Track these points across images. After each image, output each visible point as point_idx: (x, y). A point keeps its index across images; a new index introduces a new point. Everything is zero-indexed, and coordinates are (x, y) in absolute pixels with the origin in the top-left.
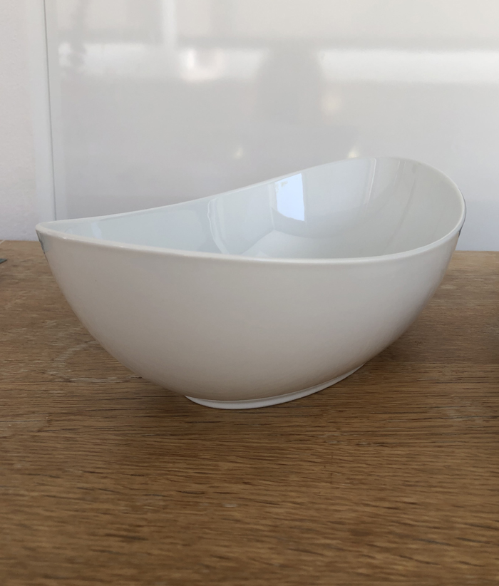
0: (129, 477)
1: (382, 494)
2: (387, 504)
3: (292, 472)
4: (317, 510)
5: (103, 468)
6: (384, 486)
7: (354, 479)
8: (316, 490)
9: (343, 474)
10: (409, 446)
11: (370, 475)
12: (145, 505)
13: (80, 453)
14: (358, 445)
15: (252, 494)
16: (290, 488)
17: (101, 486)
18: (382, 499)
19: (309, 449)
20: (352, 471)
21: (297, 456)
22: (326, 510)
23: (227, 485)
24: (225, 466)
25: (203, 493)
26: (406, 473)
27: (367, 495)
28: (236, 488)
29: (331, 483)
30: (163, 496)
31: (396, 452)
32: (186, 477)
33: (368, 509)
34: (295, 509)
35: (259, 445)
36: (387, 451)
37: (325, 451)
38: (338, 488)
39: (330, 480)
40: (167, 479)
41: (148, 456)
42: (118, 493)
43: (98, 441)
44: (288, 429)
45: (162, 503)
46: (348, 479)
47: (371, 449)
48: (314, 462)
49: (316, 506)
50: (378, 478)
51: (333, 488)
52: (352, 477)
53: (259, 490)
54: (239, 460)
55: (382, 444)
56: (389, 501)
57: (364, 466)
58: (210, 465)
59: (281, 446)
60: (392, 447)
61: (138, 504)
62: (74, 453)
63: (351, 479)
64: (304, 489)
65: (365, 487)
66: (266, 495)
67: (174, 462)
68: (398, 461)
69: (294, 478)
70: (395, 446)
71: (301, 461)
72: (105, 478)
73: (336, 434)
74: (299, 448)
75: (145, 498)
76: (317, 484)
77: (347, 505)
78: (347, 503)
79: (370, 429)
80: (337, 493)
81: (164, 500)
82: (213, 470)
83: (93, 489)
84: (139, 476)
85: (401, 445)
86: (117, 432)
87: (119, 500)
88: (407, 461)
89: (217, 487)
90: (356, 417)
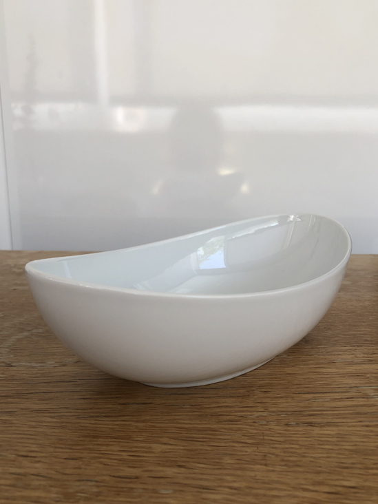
0: (62, 460)
1: (320, 478)
2: (327, 489)
3: (226, 454)
4: (256, 496)
5: (36, 452)
6: (320, 469)
7: (289, 461)
8: (252, 474)
9: (277, 456)
10: (337, 426)
11: (304, 457)
12: (78, 492)
13: (15, 436)
14: (287, 425)
15: (187, 478)
16: (226, 472)
17: (33, 471)
18: (320, 483)
19: (240, 430)
20: (285, 452)
21: (229, 437)
22: (265, 495)
23: (161, 468)
24: (158, 448)
25: (137, 478)
26: (340, 454)
27: (306, 479)
28: (170, 471)
29: (266, 465)
30: (96, 481)
31: (328, 432)
32: (120, 460)
33: (307, 494)
34: (233, 495)
35: (191, 426)
36: (317, 431)
37: (255, 431)
38: (273, 471)
39: (264, 462)
40: (101, 463)
41: (82, 439)
42: (50, 478)
43: (34, 423)
44: (218, 410)
45: (95, 490)
46: (283, 460)
47: (301, 429)
48: (246, 443)
49: (256, 491)
50: (312, 459)
51: (268, 471)
52: (286, 459)
53: (194, 473)
54: (172, 442)
55: (310, 424)
56: (328, 485)
57: (297, 447)
58: (142, 447)
59: (214, 426)
60: (321, 427)
61: (71, 491)
62: (10, 436)
63: (286, 461)
64: (239, 472)
65: (299, 469)
66: (201, 479)
67: (107, 445)
68: (329, 441)
69: (228, 460)
70: (324, 426)
71: (233, 442)
72: (39, 462)
73: (264, 414)
74: (230, 429)
75: (78, 483)
76: (252, 466)
77: (285, 490)
78: (284, 487)
79: (297, 409)
80: (274, 476)
81: (98, 486)
82: (146, 452)
83: (25, 475)
84: (73, 459)
85: (329, 424)
86: (53, 415)
87: (51, 486)
88: (338, 441)
89: (151, 471)
90: (282, 397)
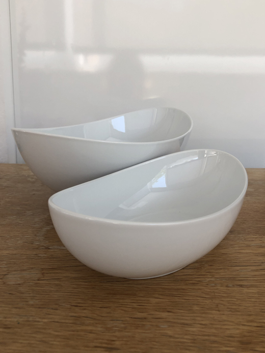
0: (99, 308)
1: (251, 318)
2: (255, 324)
3: (194, 304)
4: (216, 329)
5: (82, 303)
6: (250, 313)
7: (232, 308)
8: (212, 316)
9: (224, 305)
10: (257, 287)
11: (240, 306)
12: (113, 327)
13: (66, 294)
14: (227, 286)
15: (174, 319)
16: (195, 315)
17: (84, 315)
18: (251, 321)
19: (200, 289)
20: (228, 303)
21: (194, 294)
22: (221, 328)
23: (158, 313)
24: (154, 301)
25: (145, 318)
26: (260, 304)
27: (243, 319)
28: (164, 315)
29: (219, 311)
30: (122, 321)
31: (250, 291)
32: (133, 308)
33: (245, 328)
34: (203, 328)
35: (170, 287)
36: (245, 290)
37: (209, 290)
38: (223, 314)
39: (217, 309)
40: (122, 310)
41: (106, 295)
42: (95, 319)
43: (75, 286)
44: (184, 277)
45: (123, 326)
46: (228, 308)
47: (236, 289)
48: (205, 298)
49: (215, 326)
50: (245, 307)
51: (221, 314)
52: (230, 307)
53: (178, 316)
54: (161, 297)
55: (241, 286)
56: (255, 322)
57: (235, 300)
58: (144, 300)
59: (184, 287)
60: (247, 288)
61: (109, 326)
62: (63, 294)
63: (230, 308)
64: (203, 315)
65: (238, 313)
66: (182, 319)
67: (123, 299)
68: (253, 296)
69: (196, 308)
70: (249, 287)
71: (197, 297)
72: (85, 309)
73: (212, 279)
74: (194, 289)
75: (112, 322)
76: (210, 311)
77: (232, 325)
78: (232, 324)
79: (231, 276)
80: (224, 317)
81: (124, 324)
82: (147, 303)
83: (79, 317)
84: (105, 308)
85: (252, 286)
86: (84, 280)
87: (97, 324)
88: (259, 297)
89: (153, 314)
90: (221, 269)
